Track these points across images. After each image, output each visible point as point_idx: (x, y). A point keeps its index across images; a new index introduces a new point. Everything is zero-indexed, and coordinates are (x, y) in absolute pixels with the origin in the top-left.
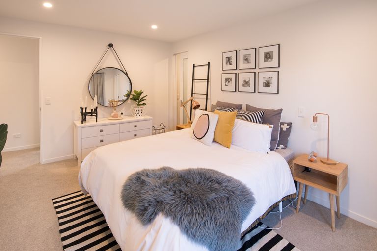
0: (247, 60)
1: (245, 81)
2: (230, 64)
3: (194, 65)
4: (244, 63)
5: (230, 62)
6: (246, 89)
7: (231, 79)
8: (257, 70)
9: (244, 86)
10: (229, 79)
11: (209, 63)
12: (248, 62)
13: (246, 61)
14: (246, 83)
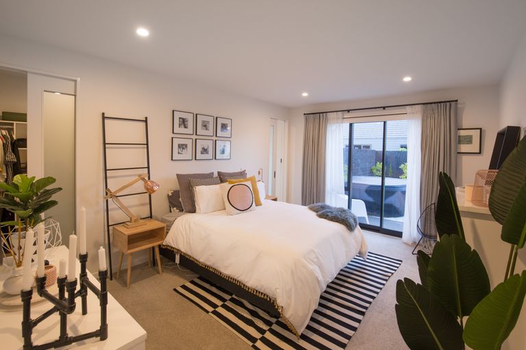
0: (205, 126)
1: (203, 148)
2: (186, 127)
3: (103, 114)
4: (202, 129)
5: (185, 125)
6: (205, 156)
7: (186, 146)
8: (214, 138)
9: (202, 153)
10: (183, 145)
11: (146, 118)
12: (207, 129)
13: (205, 128)
14: (205, 151)
